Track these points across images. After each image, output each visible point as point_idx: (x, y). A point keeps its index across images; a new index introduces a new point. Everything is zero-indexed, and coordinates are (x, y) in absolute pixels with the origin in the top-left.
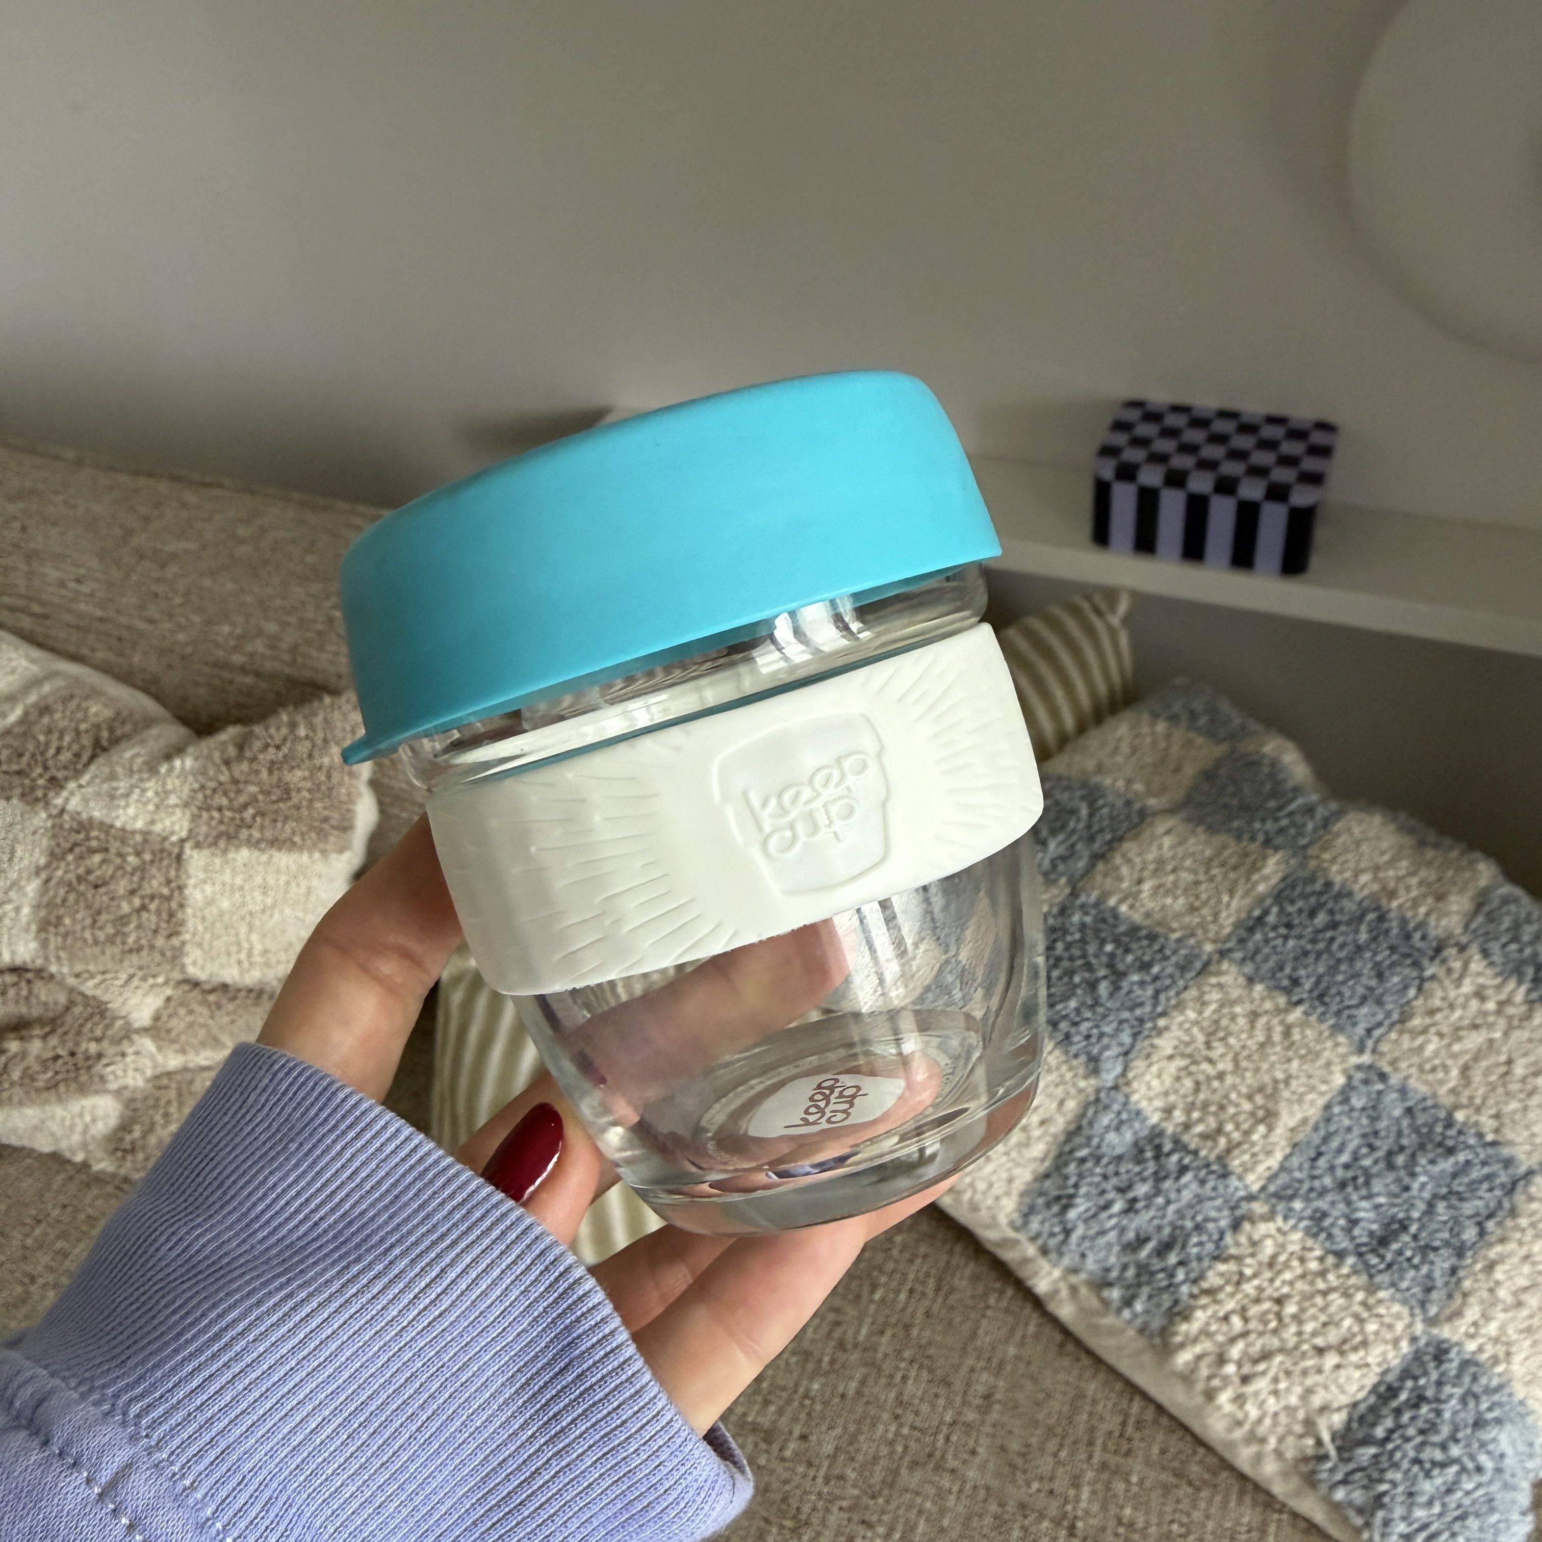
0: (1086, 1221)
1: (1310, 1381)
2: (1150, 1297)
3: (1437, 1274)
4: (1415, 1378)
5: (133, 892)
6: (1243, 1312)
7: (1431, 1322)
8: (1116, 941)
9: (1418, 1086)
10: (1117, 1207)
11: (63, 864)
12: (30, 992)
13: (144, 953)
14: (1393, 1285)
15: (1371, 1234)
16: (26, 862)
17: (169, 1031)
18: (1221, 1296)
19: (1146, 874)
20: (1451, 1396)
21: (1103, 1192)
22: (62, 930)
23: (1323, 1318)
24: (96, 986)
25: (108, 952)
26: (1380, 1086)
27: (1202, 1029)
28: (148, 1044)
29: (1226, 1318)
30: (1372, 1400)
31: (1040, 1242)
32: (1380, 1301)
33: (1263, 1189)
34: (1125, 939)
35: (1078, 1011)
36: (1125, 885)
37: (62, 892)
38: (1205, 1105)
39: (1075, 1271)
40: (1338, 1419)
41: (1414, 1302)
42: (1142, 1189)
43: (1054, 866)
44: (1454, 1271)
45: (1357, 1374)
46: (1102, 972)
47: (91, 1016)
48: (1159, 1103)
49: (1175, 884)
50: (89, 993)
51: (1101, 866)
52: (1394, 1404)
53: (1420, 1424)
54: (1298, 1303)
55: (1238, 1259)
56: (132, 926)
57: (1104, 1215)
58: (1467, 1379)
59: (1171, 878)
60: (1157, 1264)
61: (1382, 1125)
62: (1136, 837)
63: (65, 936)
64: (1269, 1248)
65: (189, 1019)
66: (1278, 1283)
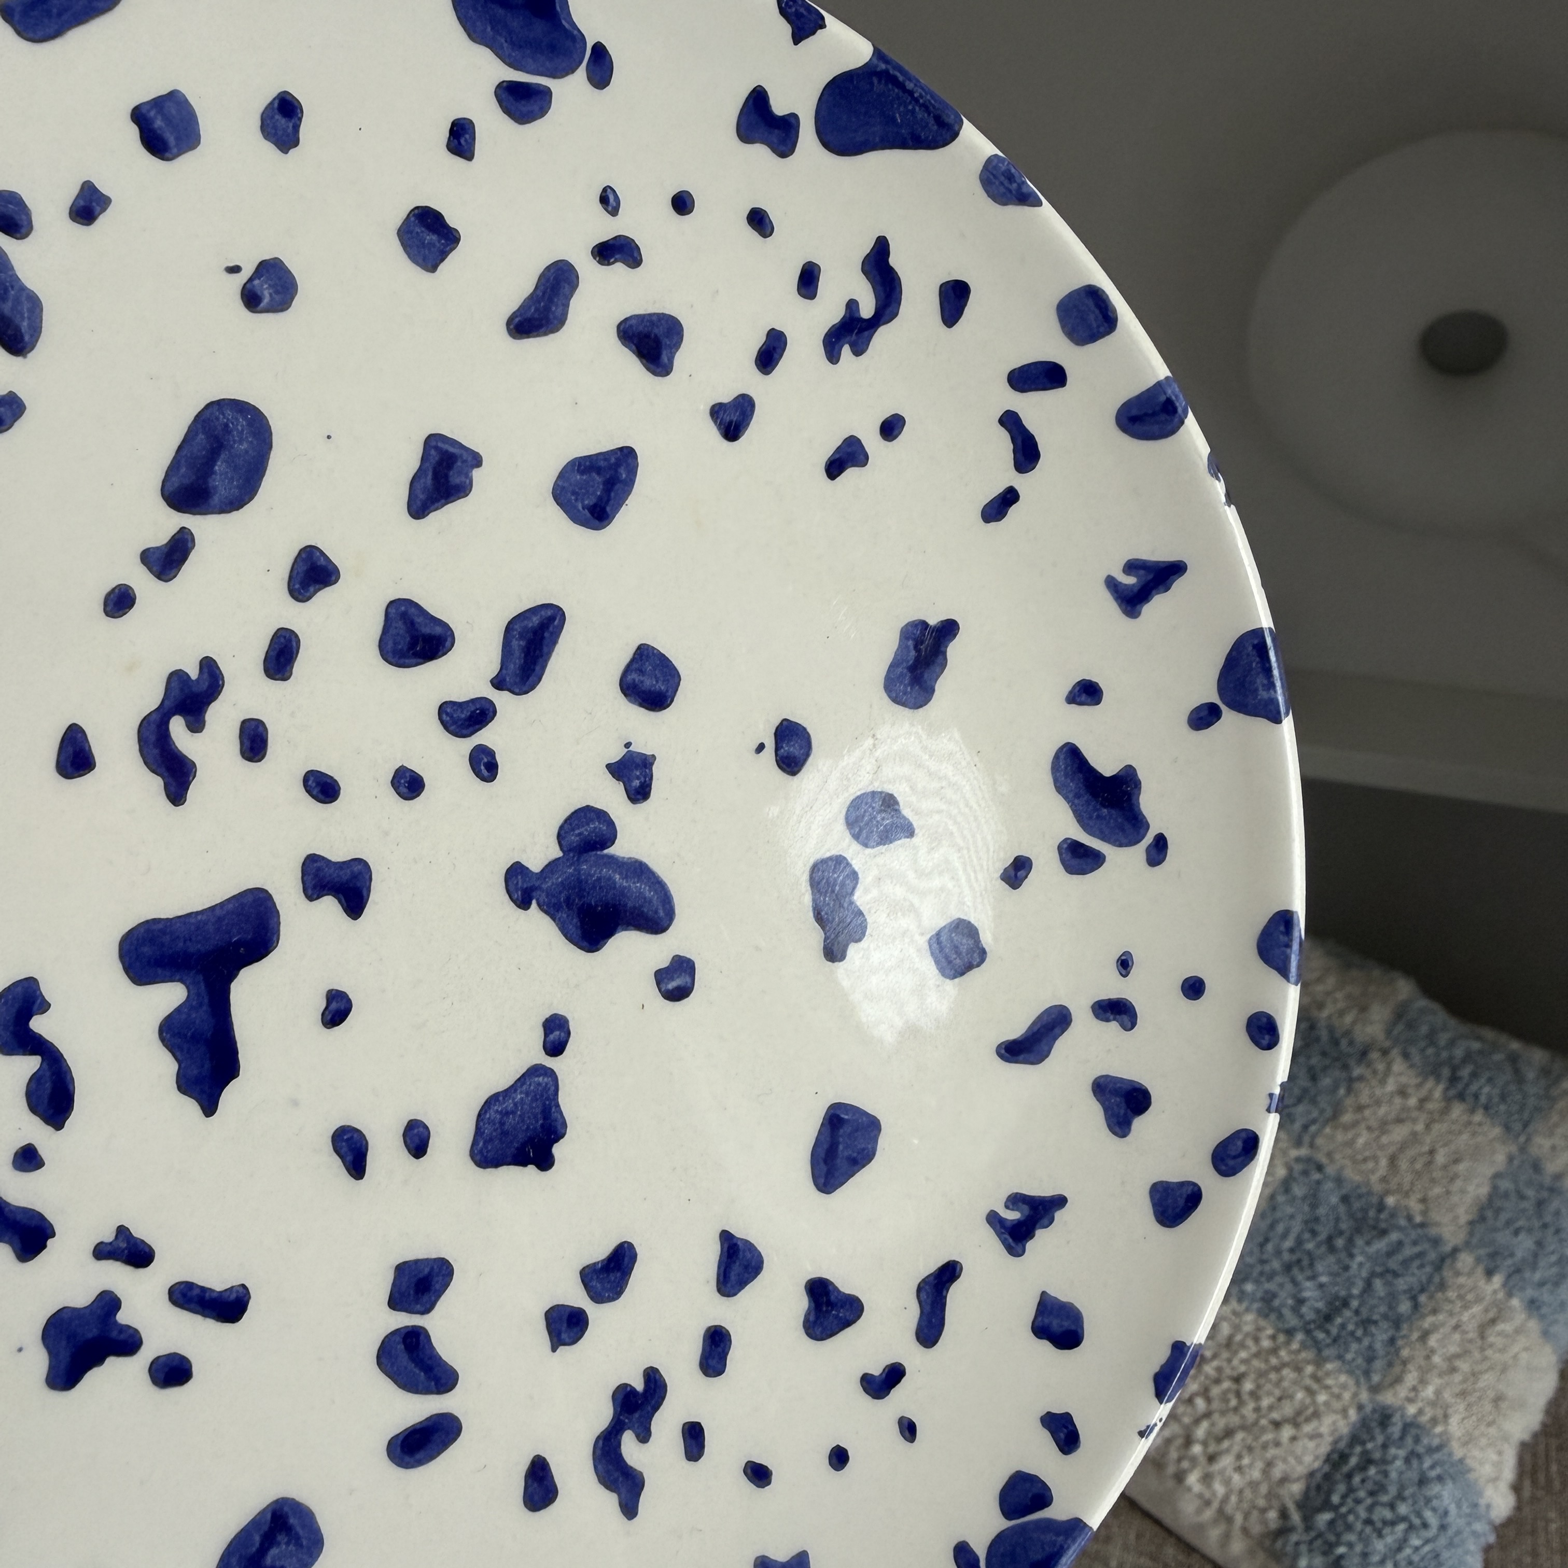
1: (1269, 1455)
3: (1378, 1346)
4: (1363, 1443)
6: (1205, 1393)
7: (1375, 1389)
9: (1352, 1175)
14: (1340, 1357)
15: (1318, 1311)
20: (1395, 1458)
23: (1277, 1393)
26: (1316, 1176)
30: (1327, 1468)
32: (1328, 1374)
40: (1297, 1488)
41: (1358, 1372)
44: (1392, 1341)
45: (1311, 1445)
52: (1345, 1469)
53: (1369, 1485)
54: (1255, 1381)
58: (1409, 1440)
61: (1322, 1211)
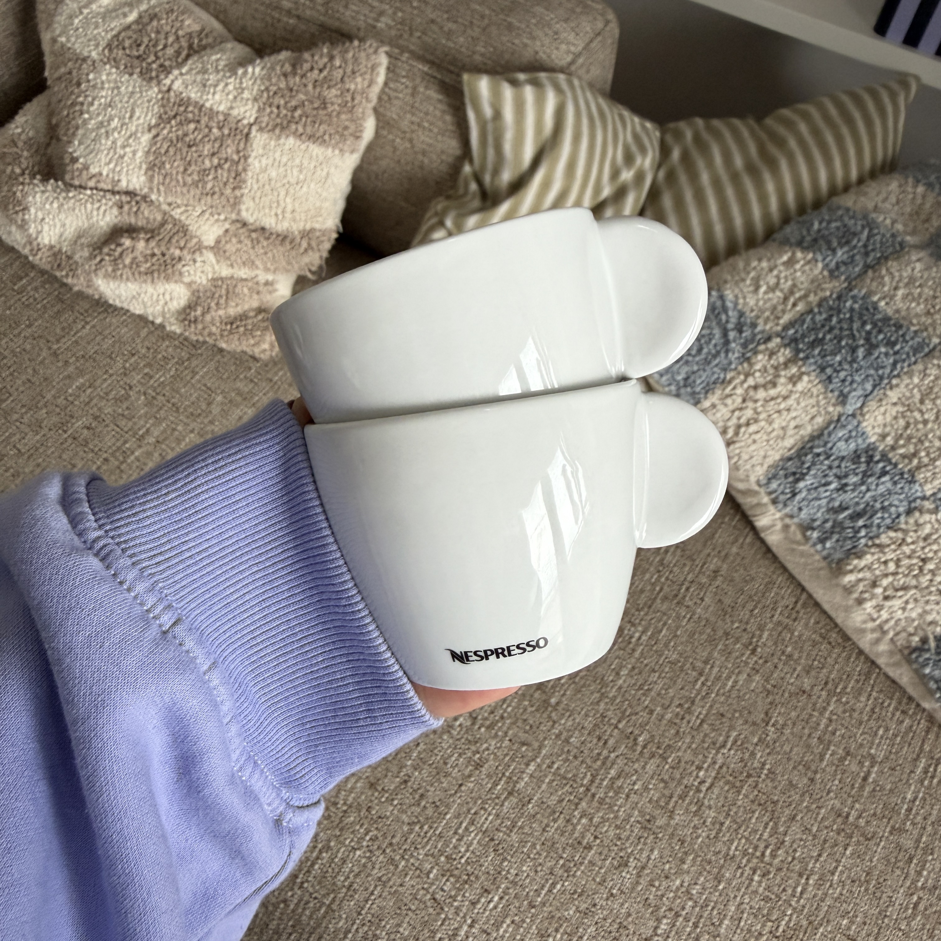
0: (809, 490)
1: (928, 608)
2: (838, 541)
5: (213, 154)
6: (898, 562)
8: (875, 325)
10: (833, 486)
11: (168, 126)
12: (139, 209)
13: (216, 197)
16: (141, 121)
17: (225, 252)
18: (887, 550)
19: (901, 285)
21: (826, 476)
22: (163, 172)
24: (182, 213)
25: (192, 193)
27: (920, 391)
28: (210, 256)
29: (886, 563)
31: (773, 496)
33: (934, 494)
34: (880, 324)
35: (840, 363)
36: (886, 289)
37: (165, 146)
38: (909, 438)
39: (792, 517)
40: (939, 630)
42: (853, 479)
43: (837, 267)
46: (862, 342)
47: (178, 232)
48: (878, 430)
49: (920, 295)
50: (177, 217)
51: (870, 273)
54: (936, 564)
55: (906, 532)
56: (210, 177)
57: (822, 489)
59: (919, 290)
60: (848, 523)
62: (897, 259)
63: (165, 177)
64: (927, 529)
65: (239, 246)
66: (927, 550)
